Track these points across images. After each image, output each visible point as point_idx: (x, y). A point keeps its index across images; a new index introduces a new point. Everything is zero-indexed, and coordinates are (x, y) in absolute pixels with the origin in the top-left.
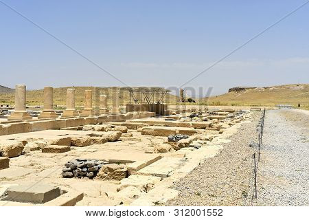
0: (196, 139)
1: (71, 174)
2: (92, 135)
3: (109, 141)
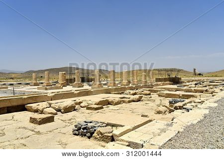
0: (191, 102)
1: (77, 132)
2: (124, 98)
3: (134, 101)
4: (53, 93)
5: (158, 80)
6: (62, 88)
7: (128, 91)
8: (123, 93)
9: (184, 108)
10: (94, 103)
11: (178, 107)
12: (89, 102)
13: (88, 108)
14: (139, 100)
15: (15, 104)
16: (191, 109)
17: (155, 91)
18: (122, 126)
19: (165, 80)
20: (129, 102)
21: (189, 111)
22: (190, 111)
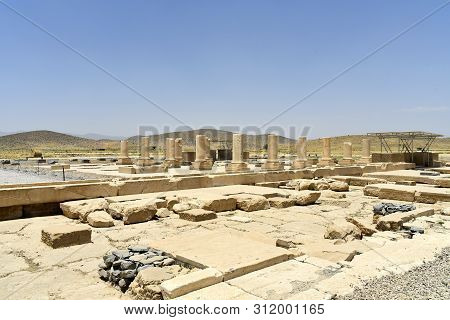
1: (105, 274)
2: (276, 195)
3: (297, 204)
4: (124, 179)
5: (377, 158)
6: (166, 171)
7: (296, 180)
8: (283, 184)
9: (404, 228)
10: (202, 205)
11: (388, 225)
12: (193, 202)
13: (184, 216)
14: (311, 202)
15: (37, 200)
16: (422, 232)
17: (362, 183)
18: (202, 267)
19: (395, 158)
20: (285, 205)
21: (411, 236)
22: (417, 236)
